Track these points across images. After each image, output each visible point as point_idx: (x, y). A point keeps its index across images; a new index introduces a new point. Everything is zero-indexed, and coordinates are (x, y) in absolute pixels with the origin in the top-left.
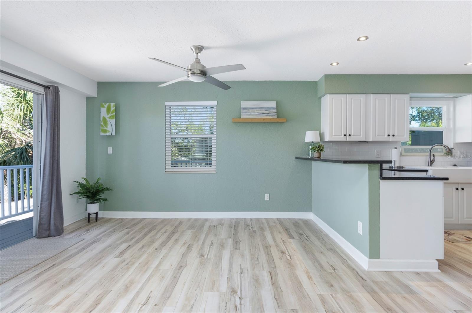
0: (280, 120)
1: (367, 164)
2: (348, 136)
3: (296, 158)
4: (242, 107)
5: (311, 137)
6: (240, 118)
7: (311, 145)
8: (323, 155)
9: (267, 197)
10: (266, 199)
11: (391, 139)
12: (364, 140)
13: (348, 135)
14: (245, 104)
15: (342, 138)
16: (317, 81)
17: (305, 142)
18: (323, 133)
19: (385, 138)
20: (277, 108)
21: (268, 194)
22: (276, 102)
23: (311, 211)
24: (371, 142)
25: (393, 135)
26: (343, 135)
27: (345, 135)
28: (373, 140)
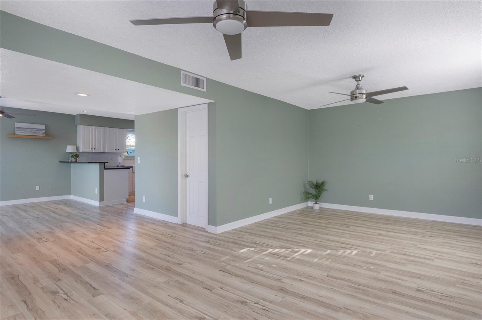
0: (47, 137)
1: (99, 164)
2: (94, 150)
3: (60, 162)
4: (16, 127)
5: (70, 149)
6: (15, 134)
7: (71, 154)
8: (78, 160)
9: (37, 188)
10: (36, 190)
11: (118, 151)
12: (103, 152)
13: (93, 148)
14: (18, 125)
15: (90, 150)
16: (74, 115)
17: (67, 152)
18: (79, 147)
19: (114, 151)
20: (46, 130)
21: (39, 186)
22: (44, 125)
23: (71, 194)
24: (107, 153)
25: (118, 150)
26: (91, 149)
27: (92, 149)
28: (108, 152)
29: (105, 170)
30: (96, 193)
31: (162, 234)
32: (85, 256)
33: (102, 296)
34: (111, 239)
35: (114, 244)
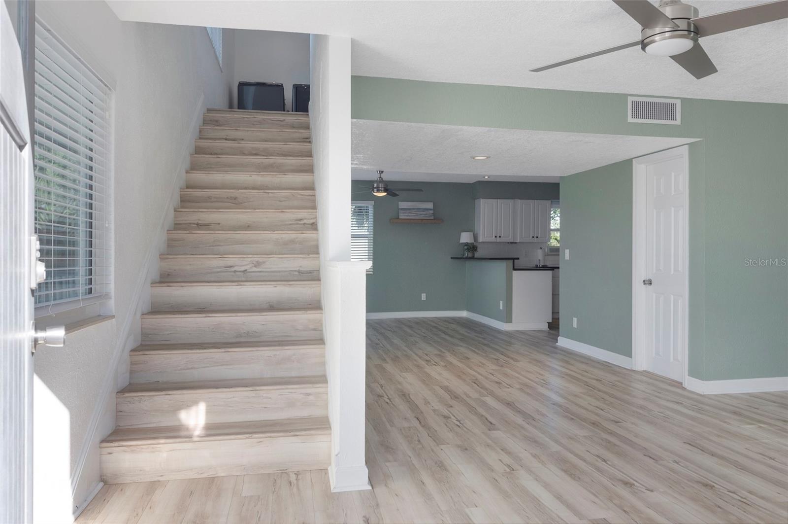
0: (435, 221)
1: (505, 261)
2: (498, 238)
3: (451, 258)
4: (400, 207)
5: (466, 238)
6: (398, 218)
7: (466, 246)
8: (477, 255)
9: (424, 297)
10: (422, 299)
11: (535, 240)
12: (512, 241)
13: (498, 236)
14: (403, 205)
15: (493, 239)
17: (461, 242)
18: (477, 234)
19: (530, 240)
20: (434, 209)
21: (425, 294)
22: (432, 203)
24: (519, 242)
25: (537, 237)
26: (494, 237)
27: (496, 237)
28: (521, 241)
29: (514, 272)
30: (501, 308)
31: (597, 380)
32: (481, 388)
33: (499, 431)
34: (517, 375)
35: (521, 381)
